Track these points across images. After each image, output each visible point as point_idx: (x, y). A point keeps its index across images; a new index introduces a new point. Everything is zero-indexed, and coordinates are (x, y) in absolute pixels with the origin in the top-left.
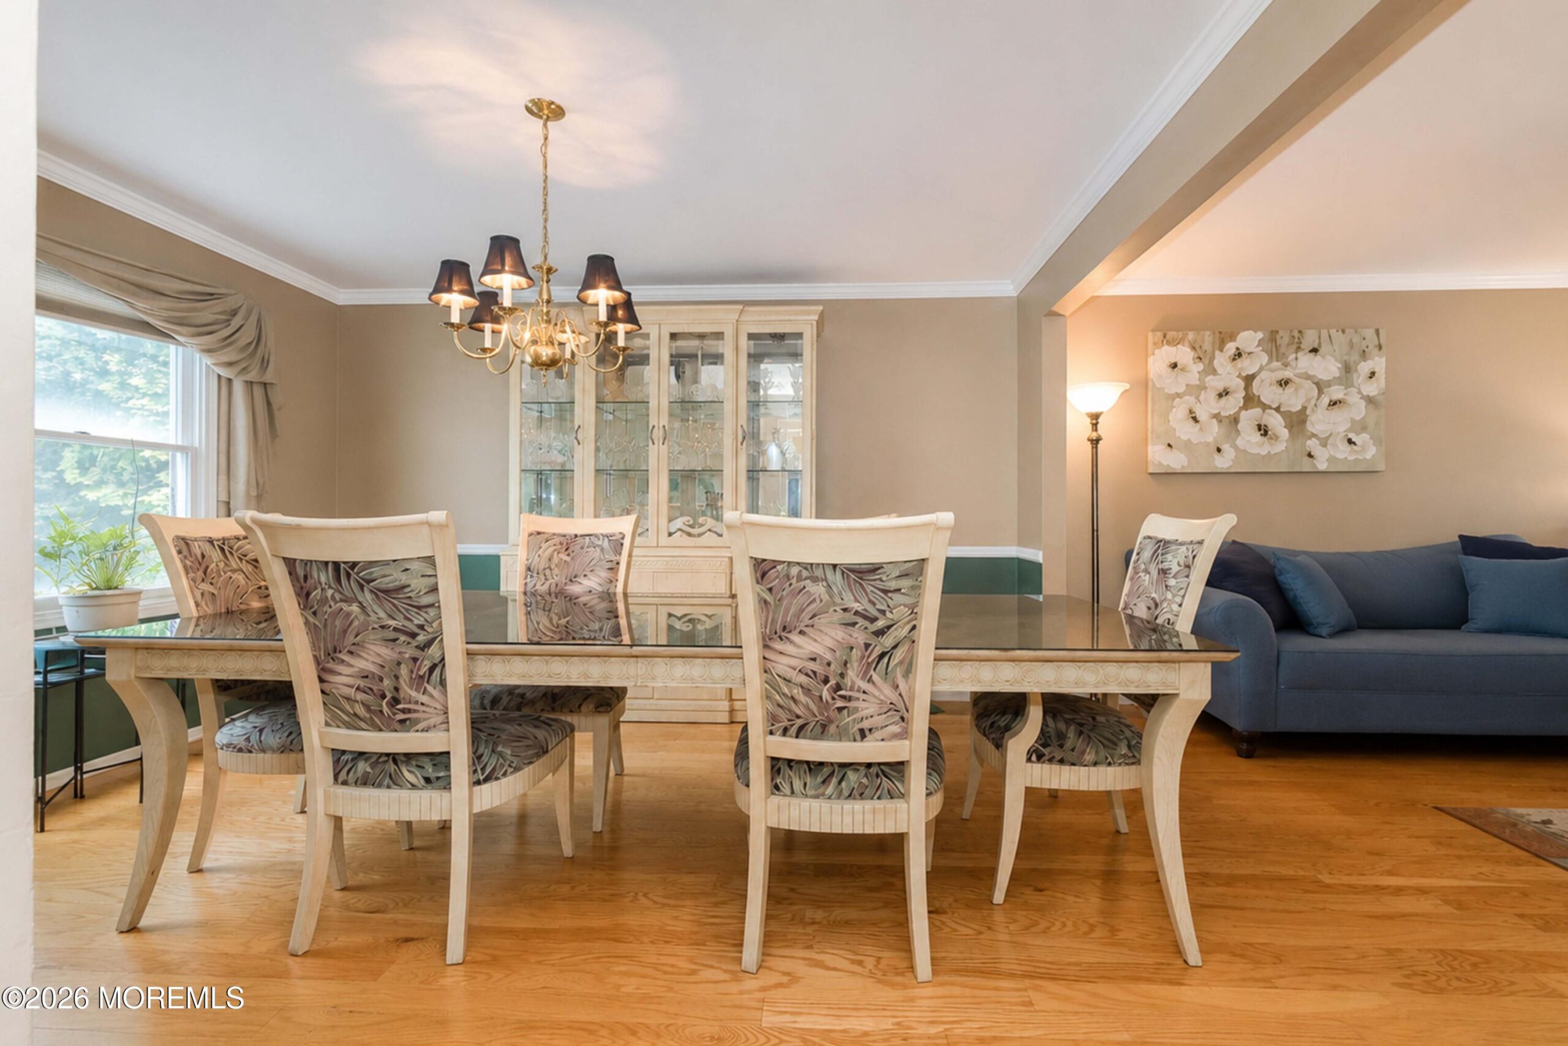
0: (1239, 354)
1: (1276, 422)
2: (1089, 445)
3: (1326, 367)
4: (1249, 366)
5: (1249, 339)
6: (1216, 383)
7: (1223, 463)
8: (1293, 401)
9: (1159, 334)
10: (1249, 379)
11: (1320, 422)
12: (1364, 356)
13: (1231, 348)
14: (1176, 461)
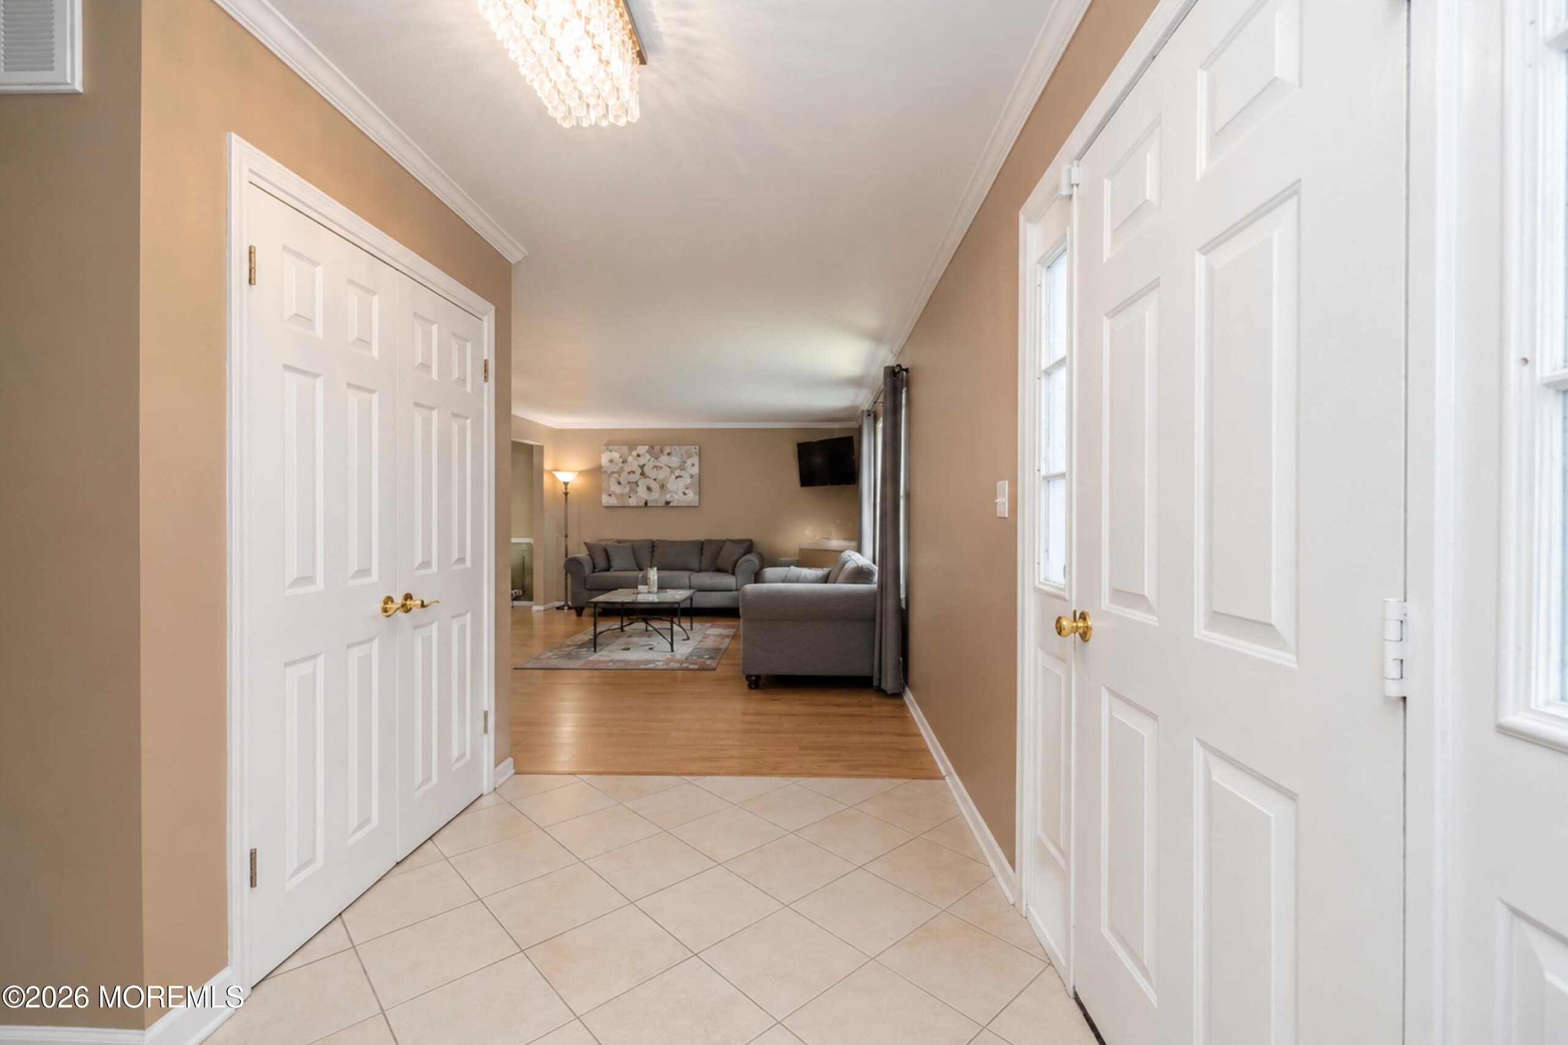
0: (638, 456)
1: (655, 486)
2: (564, 496)
3: (675, 461)
4: (642, 461)
5: (642, 449)
6: (628, 469)
7: (633, 502)
8: (661, 475)
9: (606, 447)
10: (642, 467)
11: (672, 485)
12: (690, 457)
13: (634, 453)
14: (613, 501)
